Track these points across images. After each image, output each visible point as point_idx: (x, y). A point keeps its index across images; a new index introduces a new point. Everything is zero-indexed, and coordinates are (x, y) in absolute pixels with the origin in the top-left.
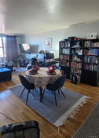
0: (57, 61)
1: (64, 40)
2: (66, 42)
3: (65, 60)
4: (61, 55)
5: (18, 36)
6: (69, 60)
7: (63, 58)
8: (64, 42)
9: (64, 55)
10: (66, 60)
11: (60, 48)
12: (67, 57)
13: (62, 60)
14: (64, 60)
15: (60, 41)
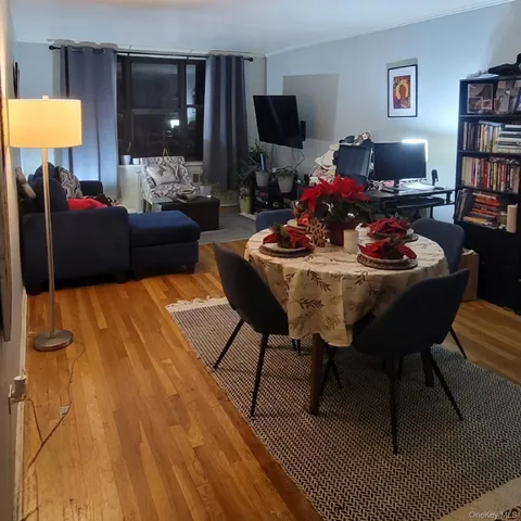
0: (444, 196)
1: (491, 71)
2: (501, 85)
3: (490, 192)
4: (468, 162)
5: (251, 60)
6: (516, 191)
7: (483, 180)
8: (494, 82)
9: (486, 157)
10: (497, 193)
11: (462, 121)
12: (508, 173)
13: (471, 190)
14: (485, 191)
15: (464, 78)
